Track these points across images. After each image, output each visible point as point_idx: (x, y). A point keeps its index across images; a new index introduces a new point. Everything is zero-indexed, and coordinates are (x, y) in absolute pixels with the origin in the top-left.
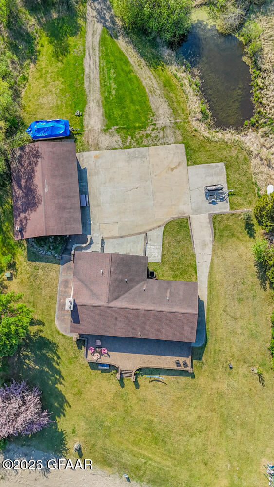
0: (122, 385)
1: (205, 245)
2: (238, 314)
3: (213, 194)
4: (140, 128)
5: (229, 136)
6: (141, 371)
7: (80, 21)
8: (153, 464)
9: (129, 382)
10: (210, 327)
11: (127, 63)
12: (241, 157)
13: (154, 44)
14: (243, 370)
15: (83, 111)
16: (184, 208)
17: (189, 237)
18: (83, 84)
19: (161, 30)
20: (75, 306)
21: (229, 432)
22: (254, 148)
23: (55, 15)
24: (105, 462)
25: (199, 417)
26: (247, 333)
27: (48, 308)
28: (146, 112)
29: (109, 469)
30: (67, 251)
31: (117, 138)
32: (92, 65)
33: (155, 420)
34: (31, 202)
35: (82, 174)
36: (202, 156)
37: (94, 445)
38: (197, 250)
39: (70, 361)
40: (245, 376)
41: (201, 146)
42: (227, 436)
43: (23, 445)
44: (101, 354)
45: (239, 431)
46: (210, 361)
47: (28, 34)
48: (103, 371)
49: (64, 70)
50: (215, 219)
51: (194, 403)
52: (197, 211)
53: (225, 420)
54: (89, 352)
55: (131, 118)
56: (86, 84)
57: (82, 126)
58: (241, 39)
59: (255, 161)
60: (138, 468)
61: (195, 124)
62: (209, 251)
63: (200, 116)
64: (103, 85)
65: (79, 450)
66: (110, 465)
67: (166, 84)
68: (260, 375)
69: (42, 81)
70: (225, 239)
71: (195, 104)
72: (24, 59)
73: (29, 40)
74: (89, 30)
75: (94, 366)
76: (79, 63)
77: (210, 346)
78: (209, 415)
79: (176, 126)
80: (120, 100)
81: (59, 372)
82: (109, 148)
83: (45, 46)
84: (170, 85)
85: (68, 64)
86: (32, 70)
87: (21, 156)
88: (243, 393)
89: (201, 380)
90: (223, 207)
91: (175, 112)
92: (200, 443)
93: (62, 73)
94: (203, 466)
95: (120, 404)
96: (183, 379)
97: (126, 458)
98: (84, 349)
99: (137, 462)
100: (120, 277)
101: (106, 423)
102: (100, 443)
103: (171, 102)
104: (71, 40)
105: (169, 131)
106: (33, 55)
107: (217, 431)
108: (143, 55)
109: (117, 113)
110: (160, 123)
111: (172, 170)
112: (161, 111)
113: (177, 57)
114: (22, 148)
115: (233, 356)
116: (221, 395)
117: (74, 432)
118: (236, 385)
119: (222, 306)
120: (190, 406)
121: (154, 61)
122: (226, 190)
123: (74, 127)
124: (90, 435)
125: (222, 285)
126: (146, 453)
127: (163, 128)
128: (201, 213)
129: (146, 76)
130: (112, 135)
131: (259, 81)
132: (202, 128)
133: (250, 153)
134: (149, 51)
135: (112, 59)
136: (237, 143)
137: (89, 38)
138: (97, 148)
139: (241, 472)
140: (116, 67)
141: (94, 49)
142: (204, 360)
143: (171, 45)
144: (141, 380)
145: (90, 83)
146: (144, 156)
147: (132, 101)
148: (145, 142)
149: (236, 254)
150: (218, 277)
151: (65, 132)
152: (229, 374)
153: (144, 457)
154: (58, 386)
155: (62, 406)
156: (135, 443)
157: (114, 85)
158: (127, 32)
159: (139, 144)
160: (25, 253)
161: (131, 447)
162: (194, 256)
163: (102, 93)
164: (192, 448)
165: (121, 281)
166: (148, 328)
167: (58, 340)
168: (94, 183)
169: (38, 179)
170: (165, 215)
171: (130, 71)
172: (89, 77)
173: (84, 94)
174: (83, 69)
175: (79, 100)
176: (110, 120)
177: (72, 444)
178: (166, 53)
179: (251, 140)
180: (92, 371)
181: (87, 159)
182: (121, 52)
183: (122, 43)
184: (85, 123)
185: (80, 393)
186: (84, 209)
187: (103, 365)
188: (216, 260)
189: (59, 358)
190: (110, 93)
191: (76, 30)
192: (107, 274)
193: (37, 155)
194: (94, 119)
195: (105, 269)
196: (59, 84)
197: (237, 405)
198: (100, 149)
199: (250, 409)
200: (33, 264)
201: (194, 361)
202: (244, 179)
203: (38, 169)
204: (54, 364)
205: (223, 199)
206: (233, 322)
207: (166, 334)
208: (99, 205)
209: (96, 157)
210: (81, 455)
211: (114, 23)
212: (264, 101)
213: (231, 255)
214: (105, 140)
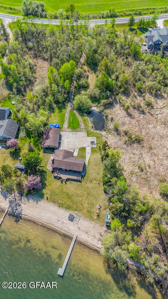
0: (62, 183)
1: (89, 153)
2: (95, 169)
3: (92, 143)
4: (77, 128)
5: (98, 132)
6: (68, 180)
7: (66, 107)
8: (67, 203)
9: (64, 183)
10: (87, 171)
11: (76, 115)
12: (101, 136)
13: (82, 112)
14: (95, 182)
15: (63, 124)
16: (85, 145)
17: (85, 151)
18: (64, 118)
19: (84, 109)
20: (54, 159)
21: (89, 197)
22: (104, 135)
23: (60, 105)
24: (54, 202)
25: (81, 193)
26: (96, 173)
27: (46, 164)
28: (78, 125)
29: (54, 204)
30: (53, 151)
31: (71, 130)
32: (67, 115)
33: (69, 193)
34: (47, 138)
35: (60, 136)
36: (91, 135)
37: (51, 197)
38: (87, 154)
39: (49, 176)
40: (95, 183)
41: (91, 133)
42: (88, 198)
43: (32, 196)
44: (58, 174)
45: (92, 197)
46: (86, 179)
47: (53, 108)
48: (58, 179)
49: (60, 115)
50: (92, 148)
51: (81, 189)
52: (88, 146)
53: (88, 194)
54: (55, 174)
55: (75, 126)
56: (65, 119)
57: (62, 127)
58: (103, 113)
59: (103, 137)
60: (63, 204)
61: (90, 129)
62: (90, 155)
63: (91, 127)
64: (69, 119)
65: (47, 198)
66: (55, 203)
67: (84, 121)
68: (99, 183)
69: (55, 117)
70: (94, 152)
71: (91, 125)
72: (51, 113)
73: (53, 109)
74: (68, 108)
75: (55, 177)
76: (64, 115)
77: (86, 175)
78: (84, 192)
79: (85, 129)
80: (73, 122)
81: (46, 179)
82: (68, 132)
83: (57, 110)
84: (85, 121)
85: (62, 114)
86: (53, 115)
87: (47, 129)
88: (94, 187)
89: (83, 183)
90: (95, 146)
91: (85, 126)
92: (81, 199)
93: (60, 116)
94: (80, 205)
95: (60, 188)
96: (78, 183)
97: (60, 201)
98: (53, 174)
99: (63, 202)
100: (66, 155)
101: (56, 193)
102: (53, 197)
103: (85, 124)
104: (63, 110)
105: (83, 130)
106: (54, 112)
107: (86, 196)
108: (80, 114)
109: (71, 125)
110: (82, 128)
111: (83, 137)
112: (82, 125)
113: (88, 115)
114: (48, 128)
115: (92, 179)
116: (88, 187)
117: (47, 194)
118: (92, 185)
119: (91, 166)
120: (79, 190)
121: (82, 116)
122: (96, 142)
123: (60, 126)
124: (51, 195)
125: (92, 162)
126: (66, 201)
127: (82, 129)
128: (89, 147)
129: (80, 118)
130: (69, 129)
131: (107, 122)
132: (92, 130)
133: (103, 136)
134: (81, 114)
135: (72, 114)
136: (100, 133)
137: (67, 110)
138: (65, 131)
139: (91, 208)
140: (73, 116)
141: (68, 112)
142: (84, 178)
143: (86, 113)
144: (67, 182)
145: (66, 119)
146: (77, 134)
147: (75, 123)
148: (77, 131)
149: (96, 156)
150: (91, 160)
151: (58, 127)
152: (91, 183)
153: (65, 201)
154: (45, 182)
155: (45, 186)
156: (63, 198)
157: (71, 119)
158: (76, 110)
159: (76, 131)
160: (43, 151)
161: (61, 198)
162: (86, 155)
163: (68, 121)
164: (79, 200)
165: (66, 156)
166: (71, 167)
167: (47, 171)
168: (63, 138)
169: (50, 134)
170: (80, 146)
171: (76, 117)
172: (66, 117)
173: (64, 120)
174: (65, 116)
175: (63, 121)
176: (69, 126)
177: (45, 197)
178: (85, 114)
179: (104, 133)
180: (55, 179)
181: (62, 133)
182: (74, 113)
183: (75, 111)
184: (63, 126)
185: (50, 184)
186: (60, 143)
187: (58, 177)
188: (91, 157)
189: (46, 175)
190: (70, 121)
191: (65, 108)
192: (63, 154)
193: (51, 129)
194: (66, 125)
195: (62, 153)
196: (59, 118)
197: (92, 190)
198: (66, 132)
199: (95, 192)
200: (44, 154)
201: (82, 179)
202: (100, 141)
203: (51, 132)
204: (45, 177)
205: (95, 144)
206: (93, 170)
207: (75, 169)
208: (63, 143)
209: (65, 133)
210: (47, 200)
211: (74, 108)
212: (108, 126)
213: (95, 156)
214: (67, 130)
